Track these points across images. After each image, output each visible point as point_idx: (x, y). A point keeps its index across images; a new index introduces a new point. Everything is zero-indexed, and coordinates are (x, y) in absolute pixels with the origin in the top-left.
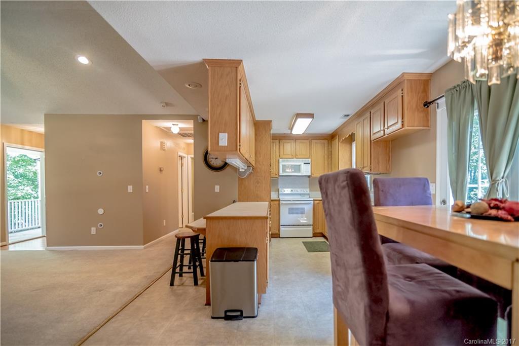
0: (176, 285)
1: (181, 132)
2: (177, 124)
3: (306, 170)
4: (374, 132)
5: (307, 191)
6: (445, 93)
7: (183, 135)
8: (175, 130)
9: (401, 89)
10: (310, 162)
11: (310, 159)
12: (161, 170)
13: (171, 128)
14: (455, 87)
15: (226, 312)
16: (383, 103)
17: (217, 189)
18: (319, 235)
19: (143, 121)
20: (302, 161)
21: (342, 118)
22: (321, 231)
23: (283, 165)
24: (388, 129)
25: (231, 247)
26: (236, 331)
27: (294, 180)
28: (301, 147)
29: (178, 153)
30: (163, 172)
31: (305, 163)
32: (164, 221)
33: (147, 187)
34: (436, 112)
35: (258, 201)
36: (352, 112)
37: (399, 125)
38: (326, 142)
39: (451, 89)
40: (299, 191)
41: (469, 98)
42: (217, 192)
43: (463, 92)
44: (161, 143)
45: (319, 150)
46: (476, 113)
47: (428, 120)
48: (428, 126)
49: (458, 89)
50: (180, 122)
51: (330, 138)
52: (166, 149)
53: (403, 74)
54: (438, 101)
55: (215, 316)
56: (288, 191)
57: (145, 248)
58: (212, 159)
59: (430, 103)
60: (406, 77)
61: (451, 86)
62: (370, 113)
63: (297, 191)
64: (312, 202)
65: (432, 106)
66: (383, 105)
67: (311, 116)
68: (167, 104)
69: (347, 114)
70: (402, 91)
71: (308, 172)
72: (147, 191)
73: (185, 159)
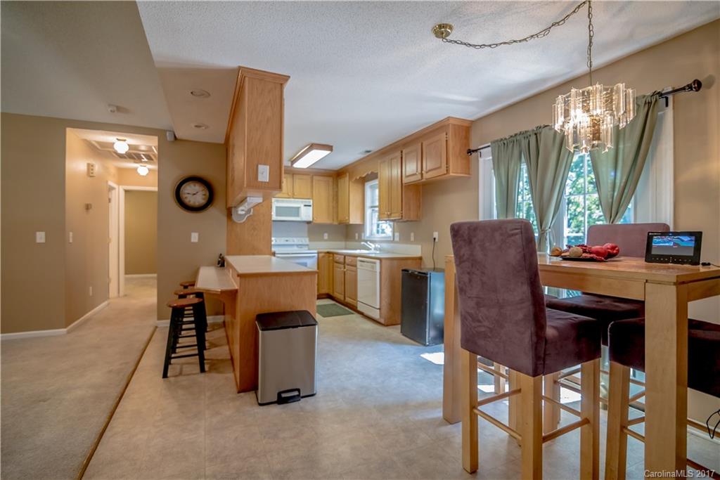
0: (171, 376)
1: (131, 151)
2: (125, 138)
3: (306, 214)
4: (408, 174)
5: (306, 241)
6: (491, 143)
7: (133, 156)
8: (122, 147)
9: (445, 133)
10: (311, 204)
11: (311, 201)
12: (88, 207)
13: (114, 143)
14: (502, 140)
15: (279, 394)
16: (420, 144)
17: (195, 237)
18: (324, 296)
19: (68, 130)
20: (302, 202)
21: (361, 153)
22: (327, 292)
23: (277, 207)
24: (427, 172)
25: (276, 311)
26: (302, 413)
27: (290, 227)
28: (301, 185)
29: (107, 182)
30: (91, 210)
31: (305, 206)
32: (91, 288)
33: (71, 234)
34: (478, 161)
35: (254, 254)
36: (374, 148)
37: (443, 170)
38: (331, 179)
39: (497, 141)
40: (296, 241)
41: (516, 152)
42: (194, 243)
43: (510, 146)
44: (88, 165)
45: (322, 189)
46: (524, 167)
47: (469, 168)
48: (469, 174)
49: (505, 142)
50: (129, 136)
51: (337, 175)
52: (94, 175)
53: (448, 118)
54: (481, 151)
55: (265, 402)
56: (282, 241)
57: (68, 332)
58: (187, 195)
59: (473, 151)
60: (451, 121)
61: (499, 138)
62: (402, 152)
63: (294, 241)
64: (316, 255)
65: (474, 154)
66: (420, 147)
67: (329, 148)
68: (119, 109)
69: (368, 149)
70: (446, 134)
71: (309, 216)
72: (71, 241)
73: (113, 191)
